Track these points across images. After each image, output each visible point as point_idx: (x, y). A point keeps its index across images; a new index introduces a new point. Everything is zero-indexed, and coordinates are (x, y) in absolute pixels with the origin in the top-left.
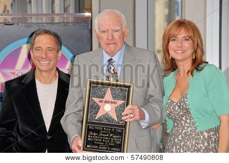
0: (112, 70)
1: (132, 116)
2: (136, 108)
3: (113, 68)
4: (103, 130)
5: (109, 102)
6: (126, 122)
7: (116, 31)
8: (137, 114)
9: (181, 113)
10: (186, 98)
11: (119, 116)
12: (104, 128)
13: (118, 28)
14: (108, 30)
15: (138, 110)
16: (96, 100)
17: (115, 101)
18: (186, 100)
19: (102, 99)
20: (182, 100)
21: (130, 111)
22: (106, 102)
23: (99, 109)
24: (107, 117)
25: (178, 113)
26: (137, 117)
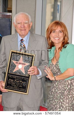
0: (23, 46)
1: (33, 72)
2: (35, 68)
3: (23, 44)
4: (17, 78)
5: (21, 63)
6: (29, 75)
7: (26, 23)
8: (36, 71)
9: (57, 71)
10: (58, 63)
11: (26, 71)
12: (17, 77)
13: (27, 22)
14: (21, 23)
15: (36, 69)
16: (14, 62)
17: (24, 63)
18: (58, 64)
19: (17, 62)
20: (57, 64)
21: (32, 70)
22: (20, 63)
23: (15, 67)
24: (19, 71)
25: (56, 71)
26: (36, 73)
